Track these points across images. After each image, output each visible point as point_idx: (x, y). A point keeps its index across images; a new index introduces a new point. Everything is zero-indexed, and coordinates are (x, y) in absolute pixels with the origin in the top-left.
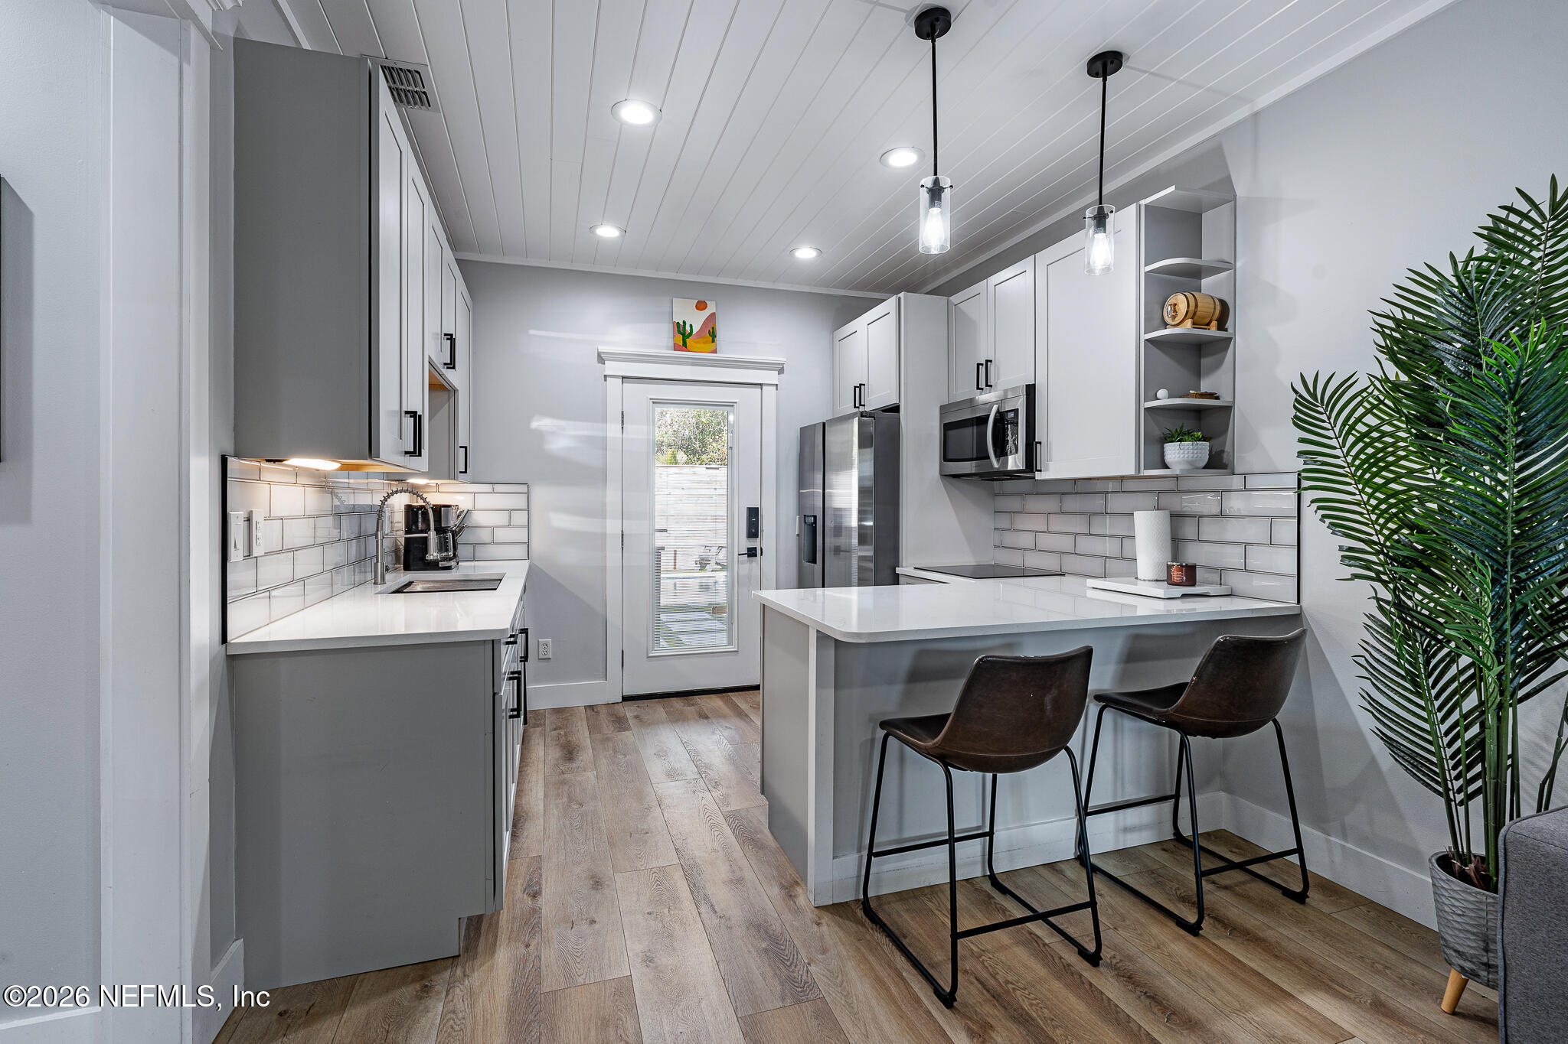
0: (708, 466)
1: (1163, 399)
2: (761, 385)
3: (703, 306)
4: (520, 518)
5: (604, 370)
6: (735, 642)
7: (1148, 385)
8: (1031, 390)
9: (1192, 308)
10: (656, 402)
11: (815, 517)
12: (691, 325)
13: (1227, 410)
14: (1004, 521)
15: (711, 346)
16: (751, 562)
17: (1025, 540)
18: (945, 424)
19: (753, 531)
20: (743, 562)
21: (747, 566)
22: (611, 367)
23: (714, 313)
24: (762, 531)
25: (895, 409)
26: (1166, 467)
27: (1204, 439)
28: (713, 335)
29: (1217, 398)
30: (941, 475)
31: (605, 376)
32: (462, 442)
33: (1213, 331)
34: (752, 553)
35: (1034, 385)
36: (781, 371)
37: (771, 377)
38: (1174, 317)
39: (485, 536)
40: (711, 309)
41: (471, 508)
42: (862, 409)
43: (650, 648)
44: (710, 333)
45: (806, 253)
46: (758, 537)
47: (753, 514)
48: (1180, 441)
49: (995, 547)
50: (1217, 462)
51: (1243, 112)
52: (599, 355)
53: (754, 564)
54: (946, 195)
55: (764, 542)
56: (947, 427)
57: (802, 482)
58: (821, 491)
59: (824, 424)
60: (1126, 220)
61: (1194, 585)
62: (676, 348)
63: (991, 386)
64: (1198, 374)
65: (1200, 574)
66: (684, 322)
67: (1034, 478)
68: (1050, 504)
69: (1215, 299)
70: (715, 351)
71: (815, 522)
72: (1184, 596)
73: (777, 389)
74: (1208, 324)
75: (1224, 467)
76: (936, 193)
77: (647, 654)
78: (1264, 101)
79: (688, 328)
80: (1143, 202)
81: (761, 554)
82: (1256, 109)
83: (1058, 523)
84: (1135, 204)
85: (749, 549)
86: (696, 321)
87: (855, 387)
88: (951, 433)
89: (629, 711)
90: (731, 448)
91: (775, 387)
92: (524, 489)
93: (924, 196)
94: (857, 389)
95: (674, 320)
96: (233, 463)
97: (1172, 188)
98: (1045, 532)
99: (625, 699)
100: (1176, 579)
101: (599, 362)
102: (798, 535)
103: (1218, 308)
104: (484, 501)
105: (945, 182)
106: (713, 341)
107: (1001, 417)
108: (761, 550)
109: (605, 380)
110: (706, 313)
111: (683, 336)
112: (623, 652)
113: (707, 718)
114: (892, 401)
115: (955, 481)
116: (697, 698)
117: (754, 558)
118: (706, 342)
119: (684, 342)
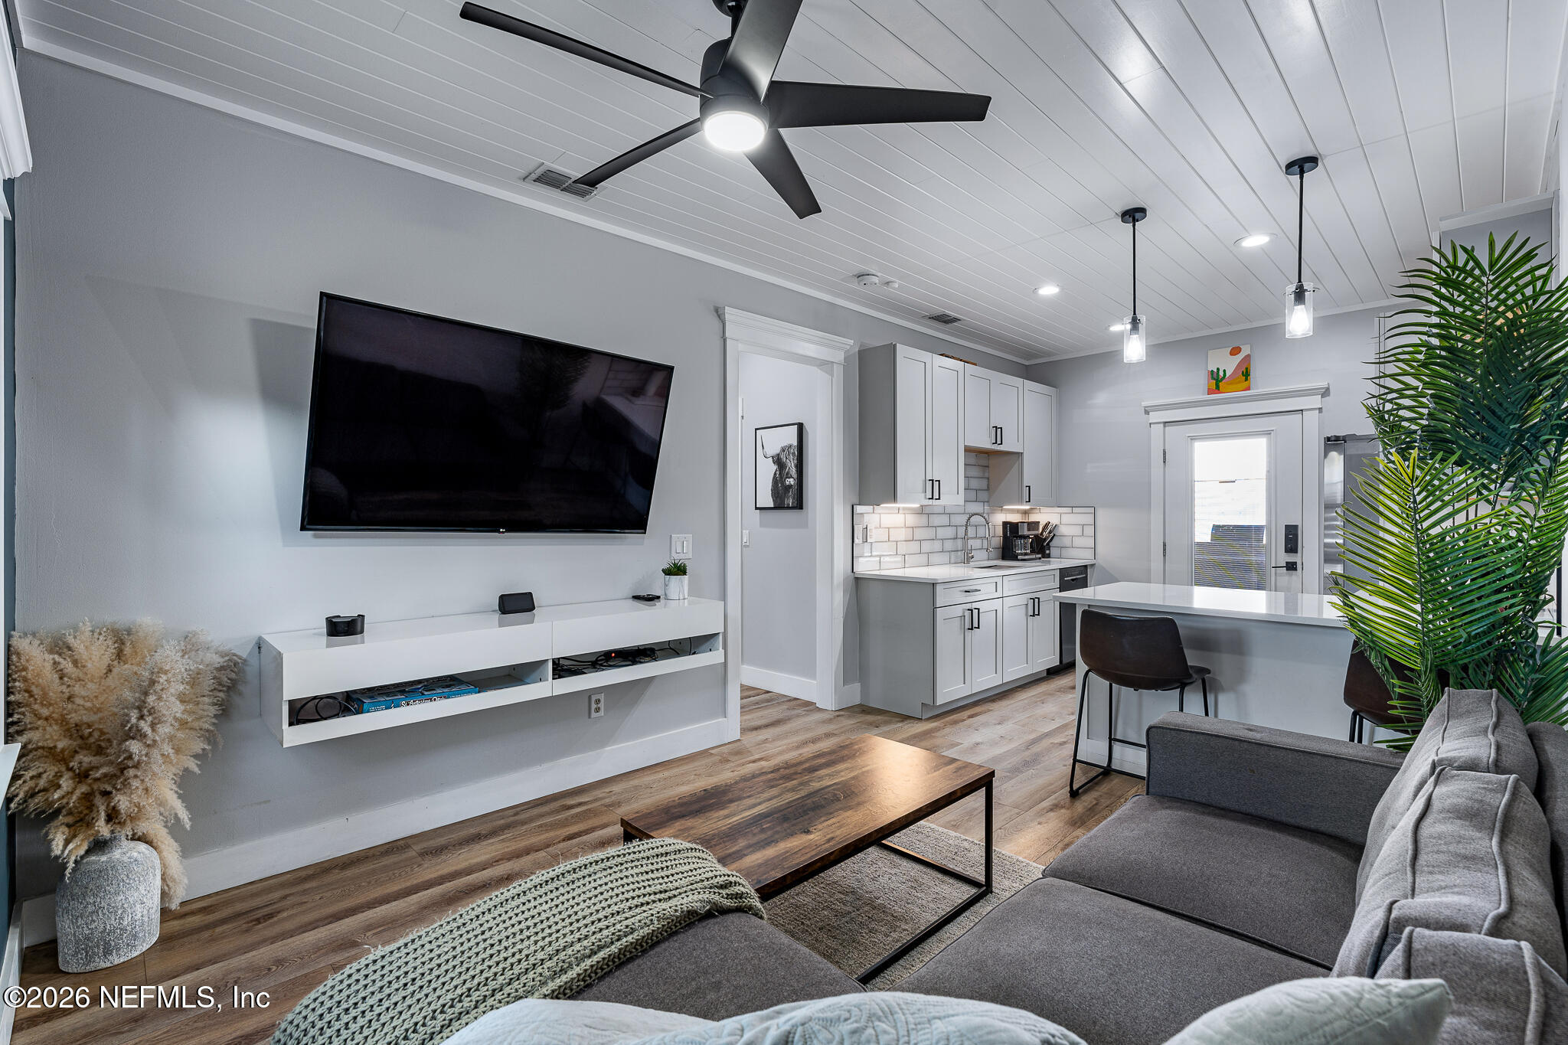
2: (1302, 410)
3: (1237, 351)
4: (1090, 531)
5: (1149, 420)
10: (1193, 439)
12: (1224, 371)
15: (1245, 385)
16: (1292, 575)
19: (1292, 545)
20: (1284, 577)
21: (1289, 578)
22: (1154, 417)
23: (1249, 355)
24: (1301, 546)
28: (1246, 374)
31: (1150, 424)
32: (1026, 483)
34: (1291, 567)
36: (1322, 397)
37: (1316, 401)
39: (1067, 542)
40: (1245, 351)
41: (1058, 523)
44: (1245, 372)
46: (1297, 552)
47: (1291, 531)
52: (1145, 408)
53: (1294, 578)
55: (1302, 555)
62: (1210, 392)
66: (1218, 369)
70: (1248, 389)
73: (1319, 411)
79: (1221, 373)
81: (1302, 569)
85: (1288, 563)
86: (1229, 365)
91: (1317, 410)
92: (1091, 510)
95: (1209, 370)
96: (859, 509)
101: (1145, 414)
104: (1067, 519)
106: (1246, 380)
108: (1302, 564)
109: (1150, 428)
110: (1240, 357)
111: (1217, 382)
117: (1294, 572)
118: (1239, 382)
119: (1217, 386)
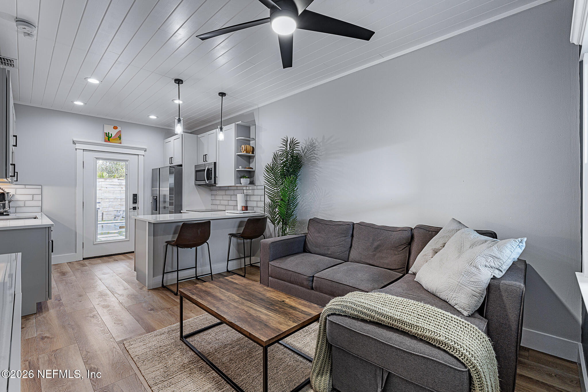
0: (119, 179)
1: (240, 168)
2: (138, 155)
3: (116, 128)
4: (38, 197)
5: (76, 147)
6: (128, 237)
7: (237, 165)
8: (215, 163)
9: (246, 149)
10: (97, 158)
11: (157, 197)
12: (111, 134)
13: (254, 171)
14: (213, 198)
15: (119, 141)
16: (134, 211)
17: (218, 202)
18: (196, 171)
19: (135, 201)
20: (131, 212)
21: (133, 212)
22: (78, 146)
23: (120, 131)
24: (138, 201)
25: (181, 166)
26: (241, 184)
27: (248, 178)
29: (253, 169)
30: (195, 185)
31: (76, 149)
33: (251, 154)
34: (134, 208)
35: (216, 162)
36: (145, 151)
37: (142, 152)
38: (243, 150)
39: (20, 204)
40: (119, 129)
41: (14, 193)
42: (172, 165)
43: (94, 241)
44: (119, 137)
45: (153, 117)
46: (137, 203)
47: (135, 196)
48: (243, 178)
49: (211, 204)
50: (252, 183)
51: (256, 107)
52: (73, 141)
54: (182, 121)
55: (139, 205)
56: (197, 171)
57: (153, 186)
58: (159, 189)
59: (159, 168)
60: (233, 126)
61: (247, 210)
62: (105, 141)
63: (207, 161)
64: (250, 163)
65: (249, 208)
66: (109, 133)
67: (216, 186)
68: (223, 193)
69: (251, 147)
70: (121, 143)
71: (157, 198)
72: (243, 213)
73: (144, 156)
74: (250, 152)
75: (254, 184)
76: (179, 120)
77: (93, 243)
78: (260, 106)
79: (110, 135)
80: (236, 123)
81: (138, 209)
82: (259, 107)
83: (225, 198)
84: (234, 123)
85: (133, 207)
86: (114, 132)
87: (170, 158)
88: (197, 173)
89: (86, 262)
90: (127, 175)
91: (143, 156)
92: (40, 187)
93: (176, 121)
94: (171, 159)
95: (104, 132)
97: (240, 122)
98: (222, 200)
99: (84, 259)
100: (243, 209)
101: (73, 144)
102: (151, 203)
103: (252, 149)
104: (20, 191)
105: (181, 119)
106: (120, 140)
107: (208, 169)
108: (138, 207)
109: (76, 150)
110: (117, 130)
111: (108, 138)
112: (83, 243)
113: (117, 260)
114: (180, 163)
115: (199, 186)
116: (113, 257)
117: (135, 210)
118: (117, 140)
119: (109, 140)
